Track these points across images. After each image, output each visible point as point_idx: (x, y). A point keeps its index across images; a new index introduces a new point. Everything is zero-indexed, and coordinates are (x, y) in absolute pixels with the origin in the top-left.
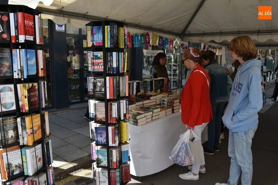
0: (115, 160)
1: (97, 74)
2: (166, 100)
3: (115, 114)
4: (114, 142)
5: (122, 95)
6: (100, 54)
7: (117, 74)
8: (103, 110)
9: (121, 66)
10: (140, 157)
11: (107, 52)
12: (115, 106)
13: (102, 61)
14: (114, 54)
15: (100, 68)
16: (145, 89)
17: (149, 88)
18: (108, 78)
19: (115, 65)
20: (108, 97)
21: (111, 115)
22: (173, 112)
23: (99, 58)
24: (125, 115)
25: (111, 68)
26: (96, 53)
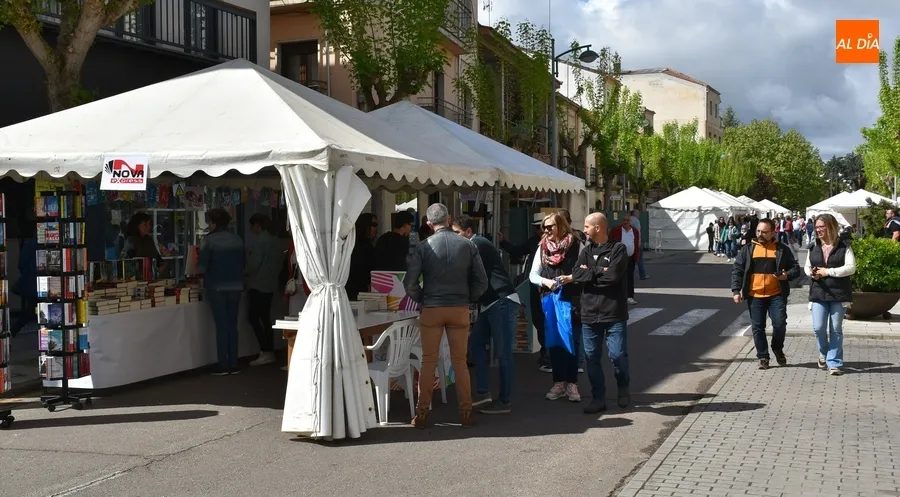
0: (71, 342)
1: (50, 246)
2: (142, 288)
3: (72, 289)
4: (71, 320)
5: (79, 268)
6: (55, 225)
7: (74, 246)
8: (59, 284)
9: (78, 238)
10: (102, 359)
11: (63, 223)
12: (72, 280)
13: (57, 232)
14: (72, 224)
15: (56, 240)
16: (109, 274)
17: (115, 273)
18: (64, 250)
19: (72, 236)
20: (65, 270)
21: (68, 290)
22: (153, 305)
23: (54, 229)
24: (83, 292)
25: (68, 239)
26: (50, 224)
